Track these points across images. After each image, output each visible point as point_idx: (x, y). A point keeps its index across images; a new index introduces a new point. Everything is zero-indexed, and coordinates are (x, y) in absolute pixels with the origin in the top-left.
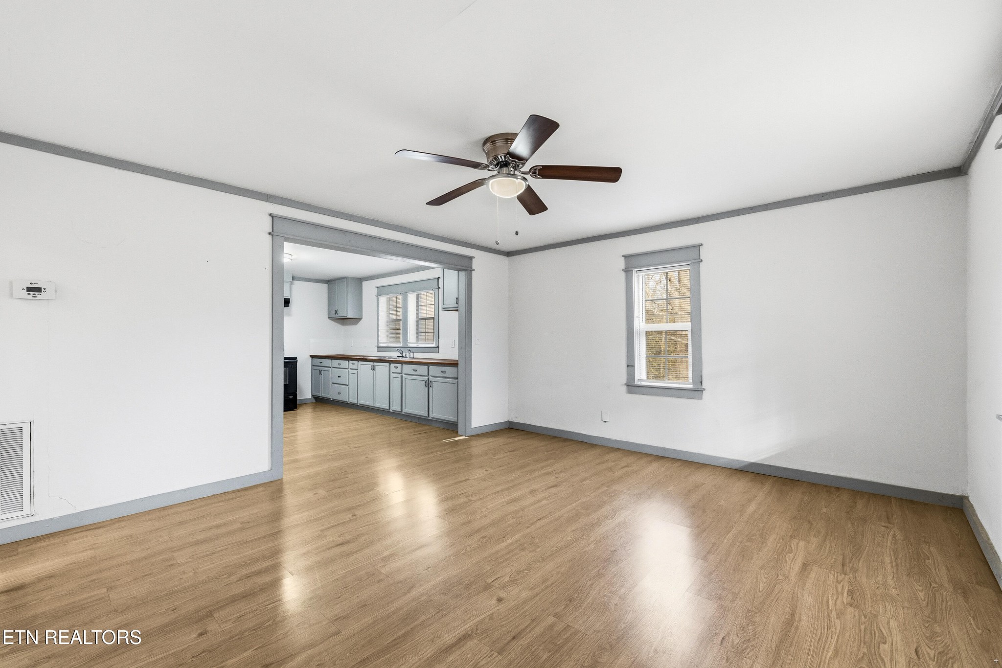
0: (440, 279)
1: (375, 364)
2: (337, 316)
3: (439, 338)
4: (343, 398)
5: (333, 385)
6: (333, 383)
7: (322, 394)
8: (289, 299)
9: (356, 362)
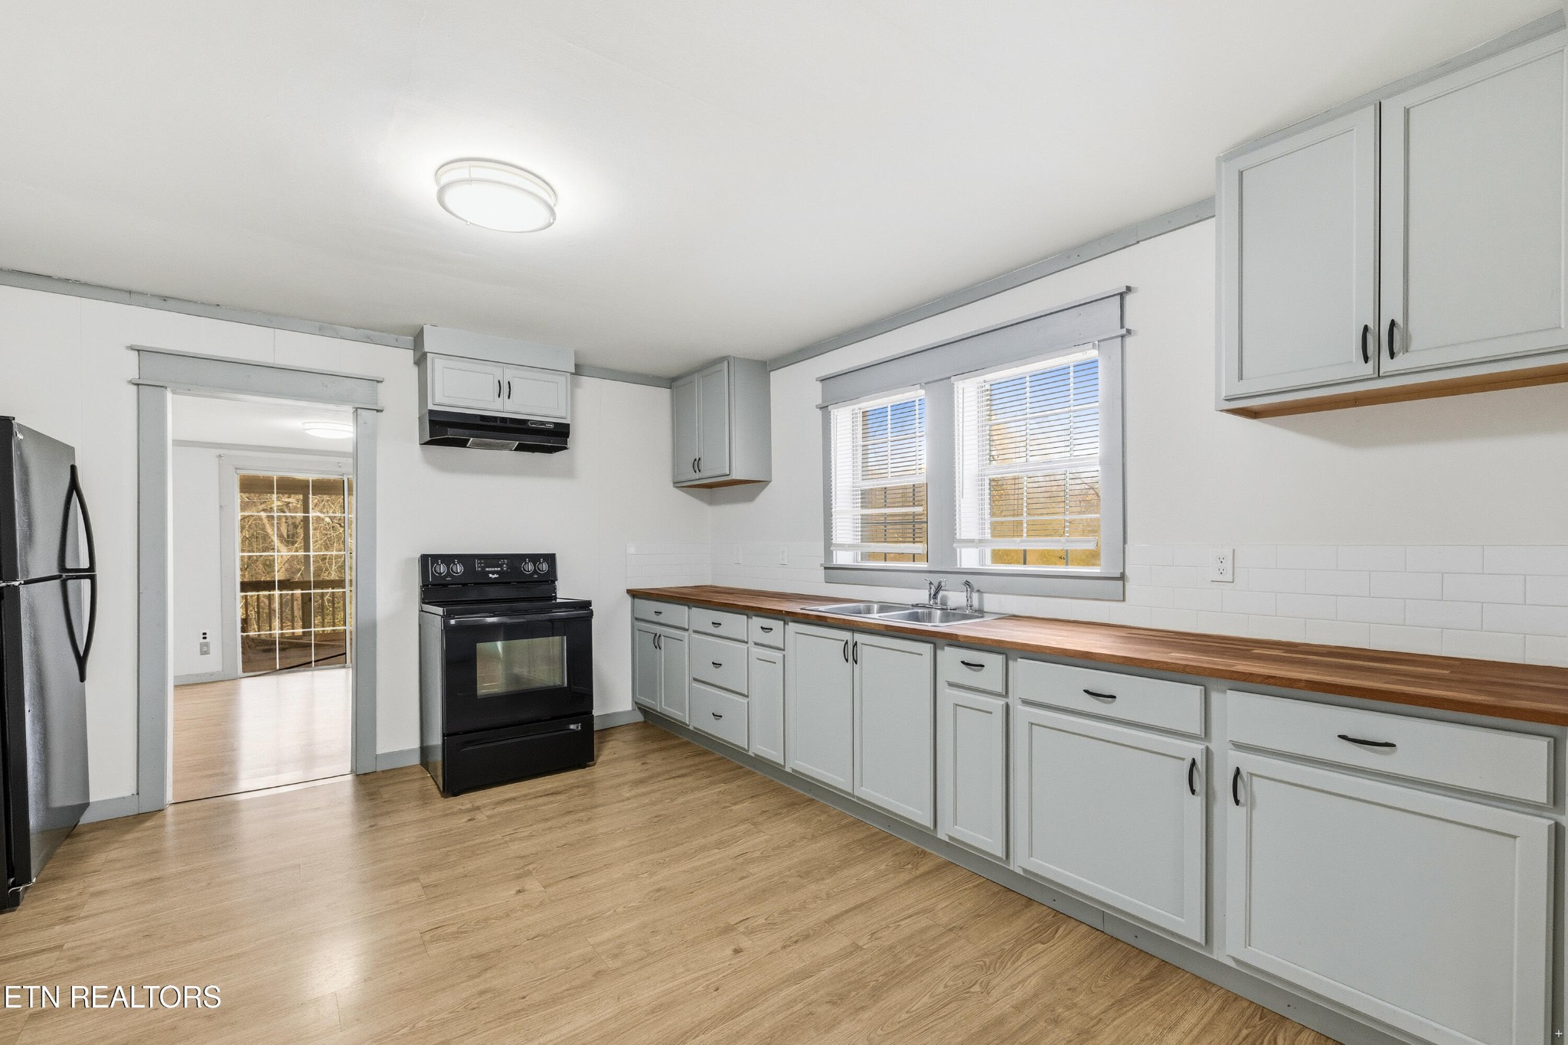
0: (1128, 298)
1: (860, 638)
2: (698, 475)
3: (1125, 542)
4: (731, 732)
5: (695, 684)
6: (695, 680)
7: (663, 705)
8: (569, 425)
9: (777, 625)
